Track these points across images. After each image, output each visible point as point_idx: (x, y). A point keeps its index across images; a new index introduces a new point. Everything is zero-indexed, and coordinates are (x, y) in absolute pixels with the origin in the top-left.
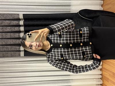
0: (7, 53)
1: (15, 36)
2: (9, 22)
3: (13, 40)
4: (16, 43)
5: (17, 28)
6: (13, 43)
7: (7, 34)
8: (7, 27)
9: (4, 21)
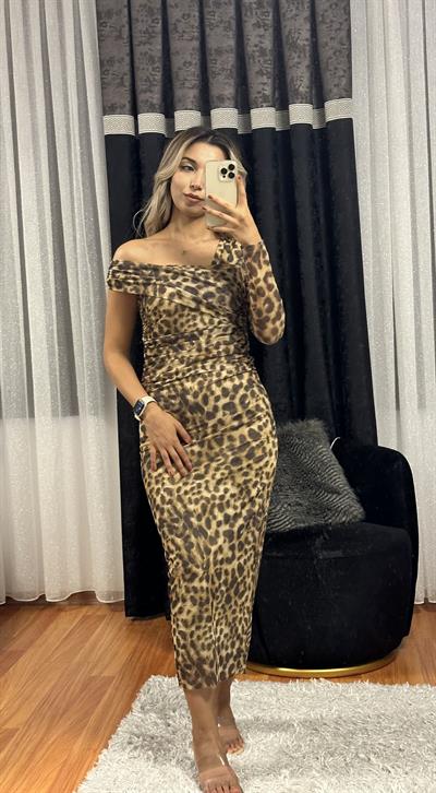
0: (119, 37)
1: (221, 78)
2: (300, 42)
3: (194, 69)
4: (177, 84)
5: (268, 91)
6: (174, 69)
7: (231, 34)
8: (271, 30)
9: (307, 13)
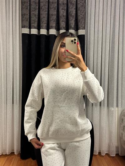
0: (27, 9)
4: (41, 22)
6: (41, 18)
7: (56, 10)
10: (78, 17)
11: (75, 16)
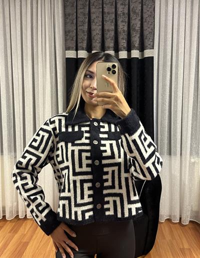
10: (144, 32)
11: (139, 30)
